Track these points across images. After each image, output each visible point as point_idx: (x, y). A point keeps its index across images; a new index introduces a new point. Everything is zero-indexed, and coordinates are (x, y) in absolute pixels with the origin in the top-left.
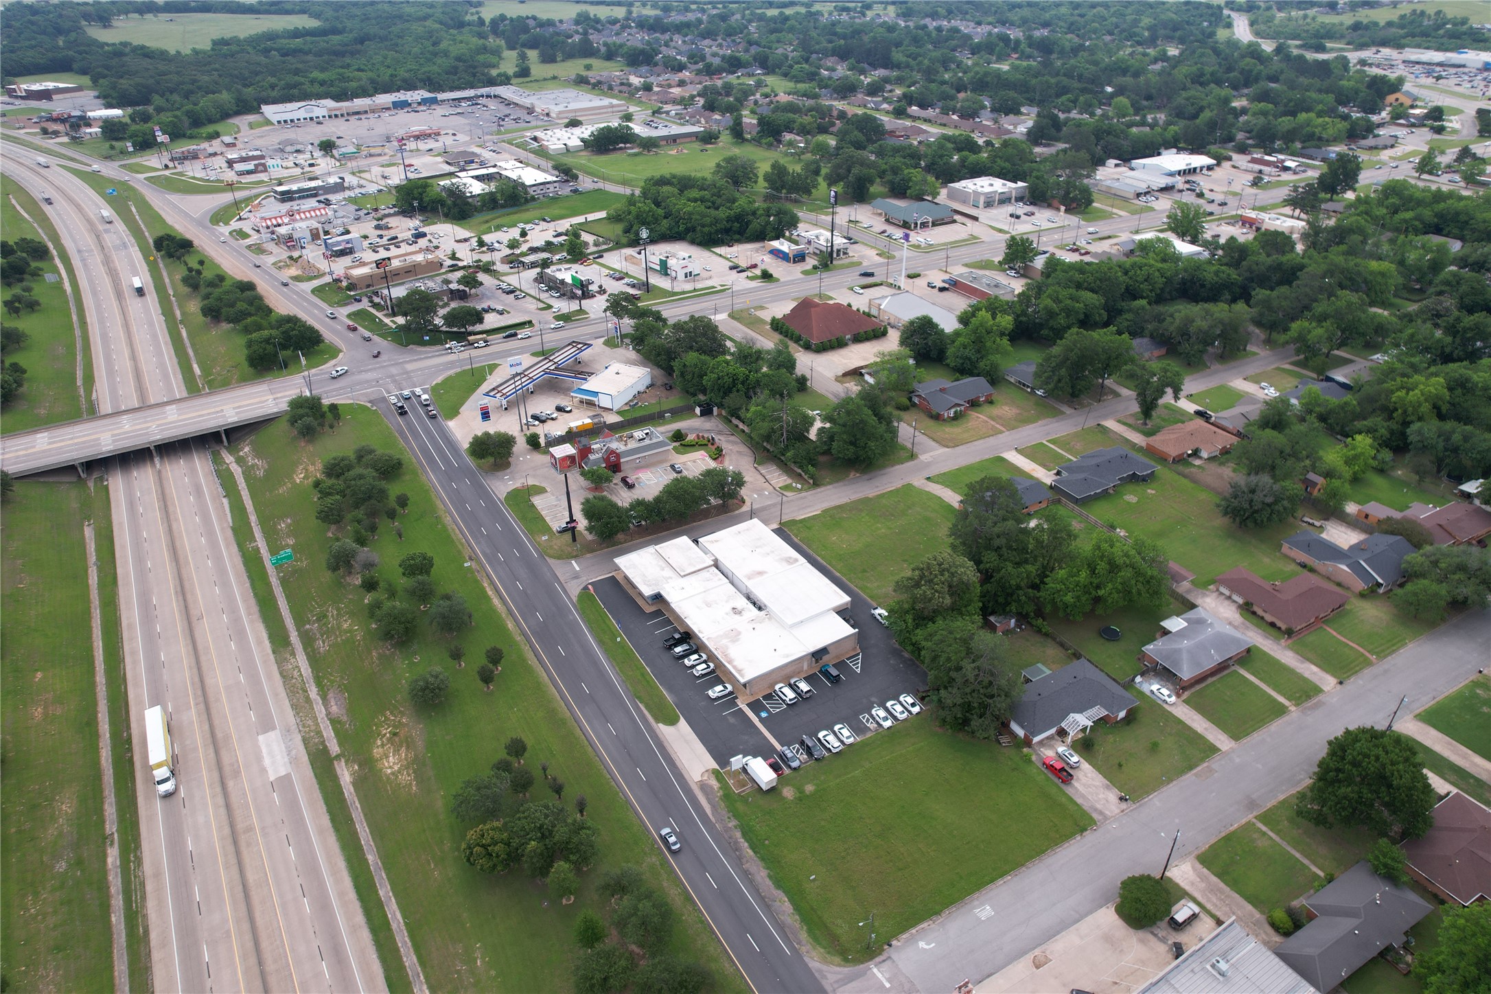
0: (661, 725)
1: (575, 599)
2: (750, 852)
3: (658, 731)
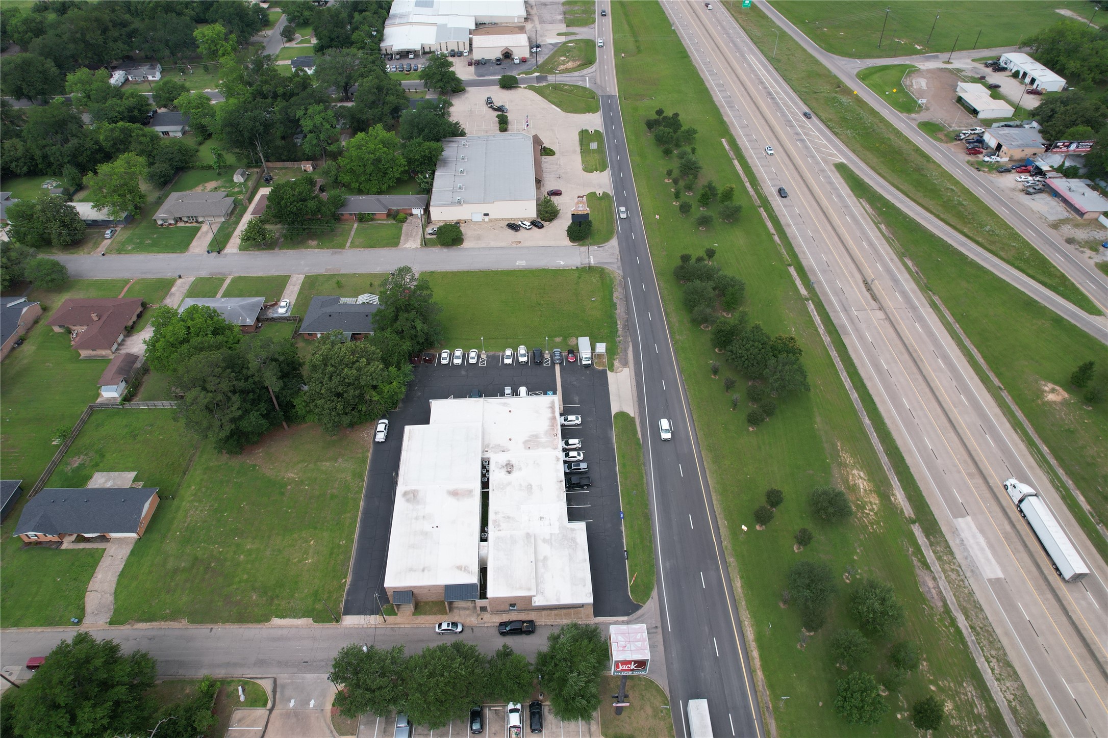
0: (632, 415)
1: (655, 593)
3: (637, 410)
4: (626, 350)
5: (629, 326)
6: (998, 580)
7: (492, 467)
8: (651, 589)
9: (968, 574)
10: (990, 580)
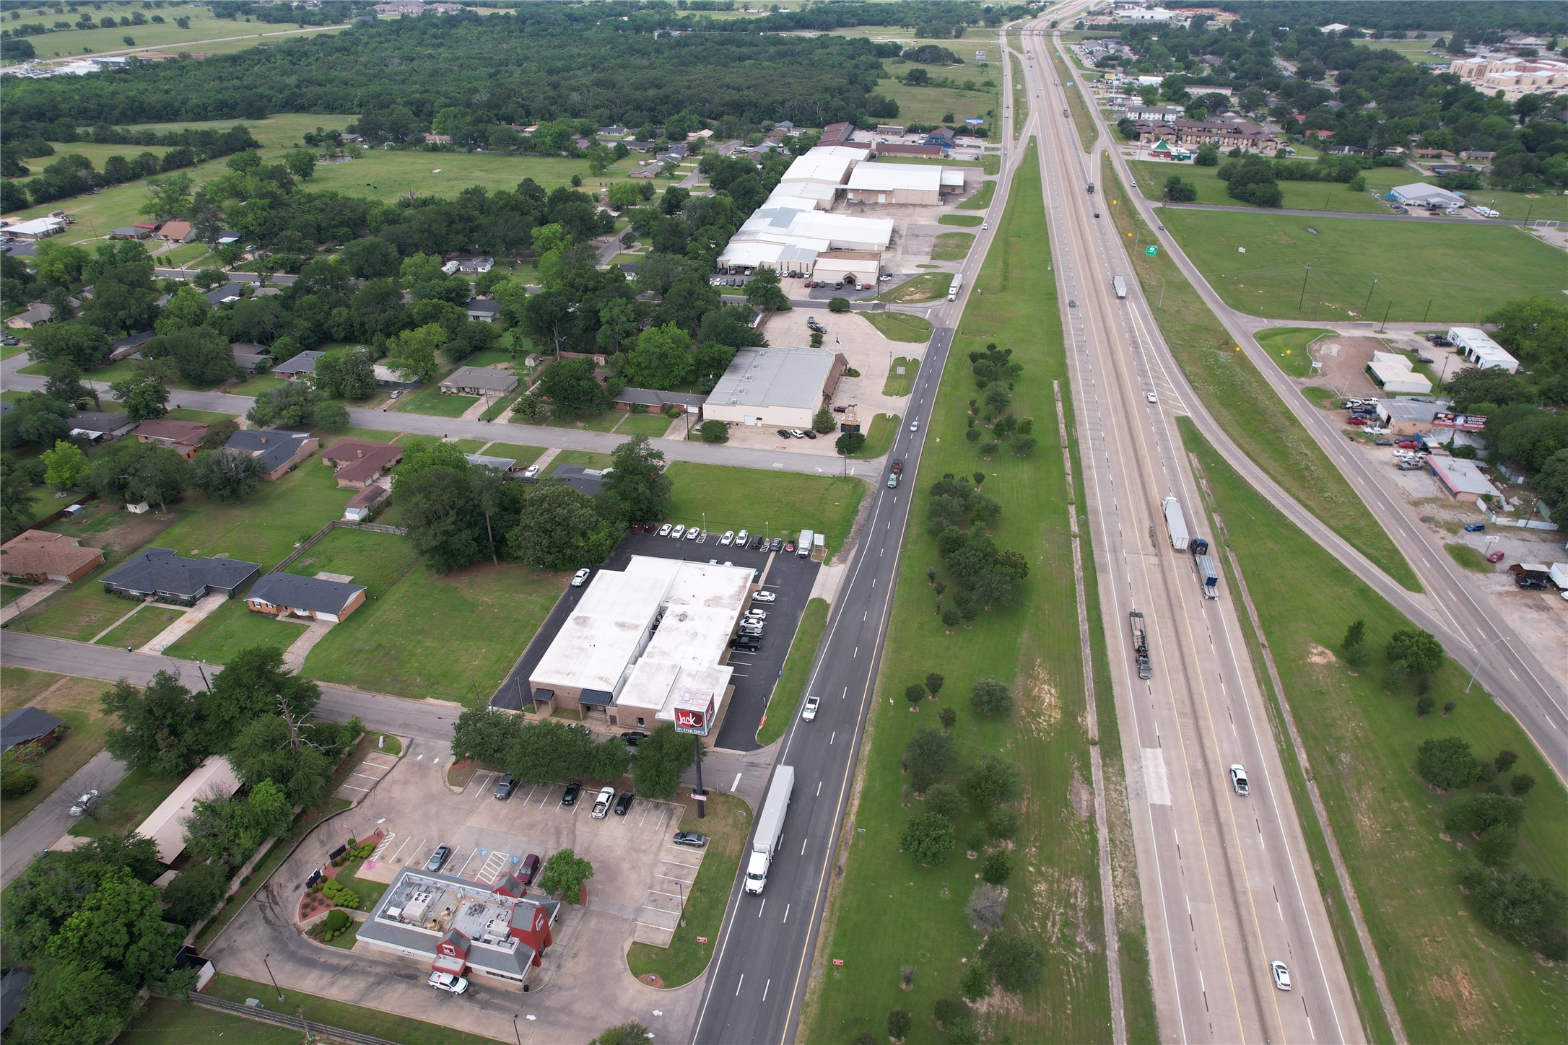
0: (829, 602)
1: (780, 740)
3: (836, 599)
4: (849, 550)
5: (863, 532)
6: (1163, 807)
7: (667, 614)
8: (779, 736)
9: (1131, 796)
10: (1153, 806)
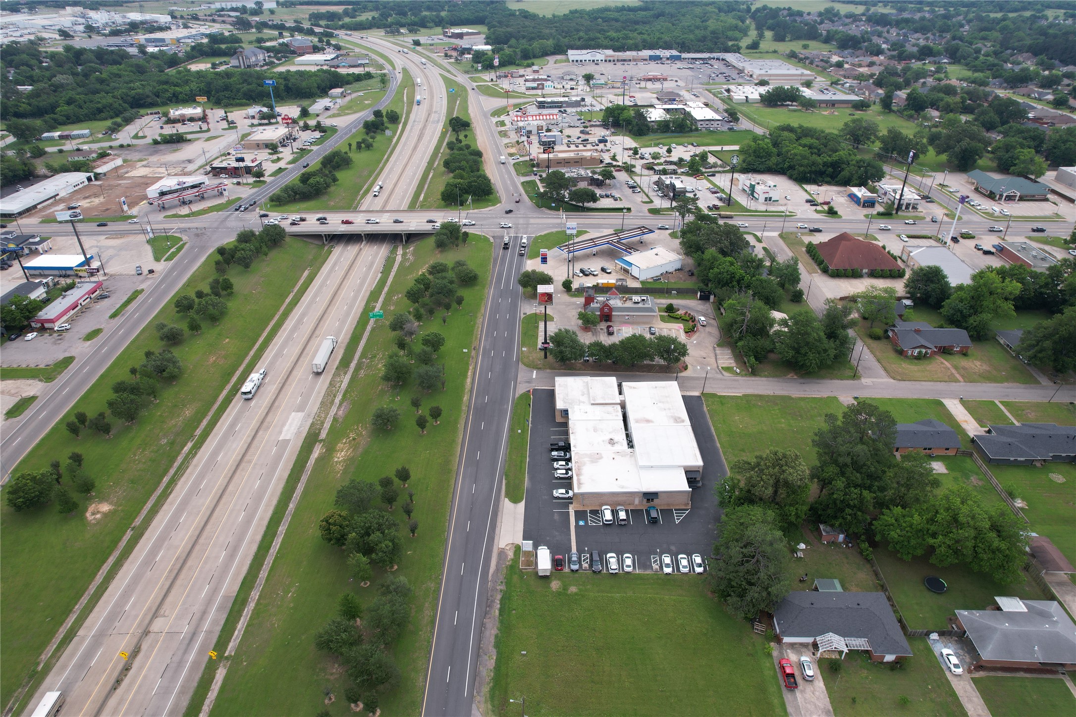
0: (507, 500)
1: (517, 395)
2: (497, 612)
3: (501, 503)
4: (497, 569)
7: (625, 442)
